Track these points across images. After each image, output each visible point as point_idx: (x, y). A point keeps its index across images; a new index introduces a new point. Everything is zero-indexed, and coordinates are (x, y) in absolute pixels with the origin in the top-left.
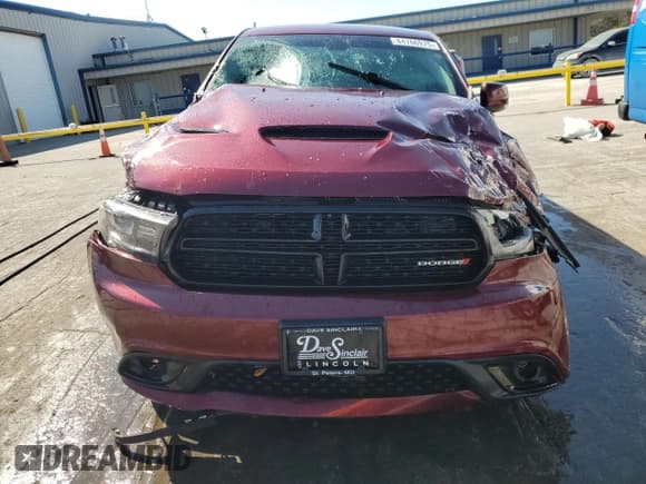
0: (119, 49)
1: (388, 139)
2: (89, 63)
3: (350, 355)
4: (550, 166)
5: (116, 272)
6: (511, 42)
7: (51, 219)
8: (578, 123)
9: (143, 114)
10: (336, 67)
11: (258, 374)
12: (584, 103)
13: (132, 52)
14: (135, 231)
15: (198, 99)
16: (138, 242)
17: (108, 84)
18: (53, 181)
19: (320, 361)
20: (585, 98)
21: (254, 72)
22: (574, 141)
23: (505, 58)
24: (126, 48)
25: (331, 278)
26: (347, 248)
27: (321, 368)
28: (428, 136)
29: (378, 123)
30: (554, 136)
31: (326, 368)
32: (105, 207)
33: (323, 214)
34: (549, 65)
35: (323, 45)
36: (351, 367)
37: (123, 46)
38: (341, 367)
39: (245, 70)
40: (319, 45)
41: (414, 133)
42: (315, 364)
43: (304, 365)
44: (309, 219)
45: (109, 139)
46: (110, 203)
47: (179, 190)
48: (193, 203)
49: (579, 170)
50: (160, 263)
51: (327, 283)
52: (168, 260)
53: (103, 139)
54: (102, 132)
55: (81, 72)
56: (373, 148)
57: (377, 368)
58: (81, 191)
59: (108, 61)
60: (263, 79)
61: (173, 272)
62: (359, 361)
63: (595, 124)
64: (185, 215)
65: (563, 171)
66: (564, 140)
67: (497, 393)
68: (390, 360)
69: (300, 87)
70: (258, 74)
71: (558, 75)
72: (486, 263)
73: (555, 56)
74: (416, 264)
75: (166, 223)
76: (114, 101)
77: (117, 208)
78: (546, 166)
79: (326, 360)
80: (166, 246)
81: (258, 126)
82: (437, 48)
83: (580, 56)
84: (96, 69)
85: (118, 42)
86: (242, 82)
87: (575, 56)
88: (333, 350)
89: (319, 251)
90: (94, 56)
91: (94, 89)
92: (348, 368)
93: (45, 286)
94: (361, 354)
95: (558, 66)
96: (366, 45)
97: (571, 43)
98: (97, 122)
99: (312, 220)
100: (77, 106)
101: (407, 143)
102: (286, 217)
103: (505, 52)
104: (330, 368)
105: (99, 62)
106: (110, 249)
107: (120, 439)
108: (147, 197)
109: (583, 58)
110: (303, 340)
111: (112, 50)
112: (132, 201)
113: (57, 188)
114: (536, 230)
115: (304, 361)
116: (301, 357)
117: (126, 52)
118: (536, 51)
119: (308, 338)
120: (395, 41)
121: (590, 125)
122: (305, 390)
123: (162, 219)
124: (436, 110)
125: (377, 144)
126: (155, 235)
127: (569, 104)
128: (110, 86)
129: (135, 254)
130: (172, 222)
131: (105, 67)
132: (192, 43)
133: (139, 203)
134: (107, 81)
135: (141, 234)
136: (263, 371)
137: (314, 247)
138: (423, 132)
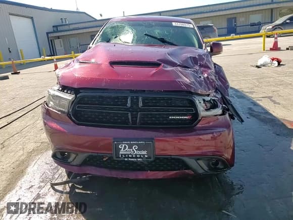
0: (64, 23)
1: (161, 67)
2: (51, 30)
3: (140, 153)
4: (248, 78)
5: (53, 118)
6: (241, 21)
7: (32, 97)
8: (265, 59)
9: (73, 52)
10: (148, 35)
11: (105, 159)
12: (271, 49)
13: (70, 24)
14: (59, 102)
15: (89, 48)
16: (60, 106)
17: (59, 38)
18: (34, 81)
19: (128, 155)
20: (272, 47)
21: (114, 37)
22: (263, 67)
23: (237, 28)
24: (67, 23)
25: (134, 122)
26: (141, 110)
27: (128, 157)
28: (179, 66)
29: (158, 60)
30: (253, 65)
31: (130, 158)
32: (48, 92)
33: (132, 97)
34: (258, 31)
35: (143, 26)
36: (140, 158)
37: (66, 22)
38: (136, 158)
39: (110, 36)
40: (141, 26)
41: (173, 64)
42: (127, 156)
43: (122, 156)
44: (126, 98)
45: (58, 63)
46: (50, 91)
47: (76, 86)
48: (81, 91)
49: (262, 80)
50: (68, 115)
51: (132, 124)
52: (71, 113)
53: (55, 63)
54: (55, 60)
55: (47, 33)
56: (153, 70)
57: (151, 158)
58: (45, 86)
59: (60, 28)
60: (117, 40)
61: (73, 118)
62: (144, 155)
63: (273, 59)
64: (78, 96)
65: (255, 81)
66: (258, 67)
67: (201, 171)
68: (156, 155)
69: (132, 44)
70: (115, 38)
71: (261, 36)
72: (197, 118)
73: (262, 27)
74: (169, 117)
75: (70, 98)
76: (61, 46)
77: (52, 92)
78: (246, 78)
79: (130, 154)
80: (70, 107)
81: (109, 61)
82: (192, 27)
83: (273, 27)
84: (54, 32)
85: (64, 20)
86: (108, 42)
87: (271, 27)
88: (133, 150)
89: (130, 111)
90: (53, 27)
91: (53, 41)
92: (139, 158)
93: (28, 125)
94: (144, 152)
95: (262, 32)
96: (161, 26)
97: (270, 21)
98: (54, 56)
99: (127, 99)
100: (46, 48)
101: (169, 68)
102: (117, 98)
103: (238, 25)
104: (132, 158)
105: (55, 29)
106: (50, 109)
107: (53, 184)
108: (64, 88)
109: (275, 28)
110: (122, 146)
111: (61, 24)
112: (59, 90)
113: (35, 84)
114: (224, 105)
115: (122, 155)
116: (121, 153)
117: (67, 25)
118: (253, 25)
119: (123, 145)
120: (174, 24)
121: (270, 60)
122: (124, 167)
123: (69, 97)
124: (186, 54)
125: (156, 69)
126: (66, 104)
127: (264, 50)
128: (60, 40)
129: (59, 111)
130: (72, 98)
131: (58, 31)
132: (96, 20)
133: (61, 91)
134: (58, 37)
135: (61, 103)
136: (107, 158)
137: (127, 110)
138: (177, 64)
